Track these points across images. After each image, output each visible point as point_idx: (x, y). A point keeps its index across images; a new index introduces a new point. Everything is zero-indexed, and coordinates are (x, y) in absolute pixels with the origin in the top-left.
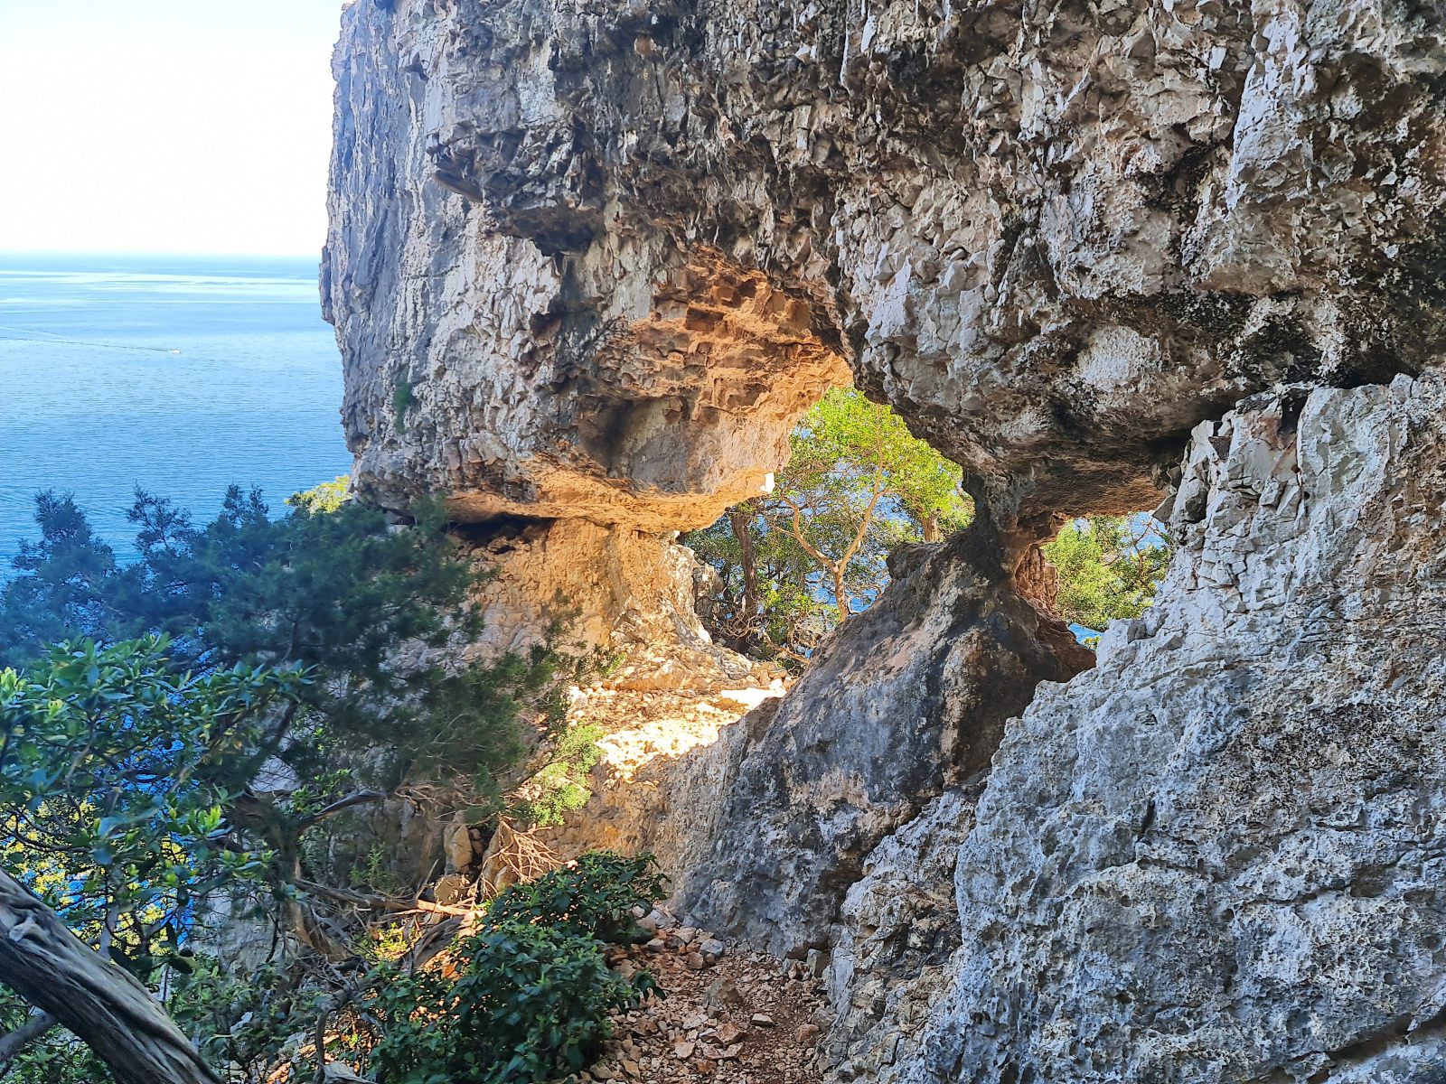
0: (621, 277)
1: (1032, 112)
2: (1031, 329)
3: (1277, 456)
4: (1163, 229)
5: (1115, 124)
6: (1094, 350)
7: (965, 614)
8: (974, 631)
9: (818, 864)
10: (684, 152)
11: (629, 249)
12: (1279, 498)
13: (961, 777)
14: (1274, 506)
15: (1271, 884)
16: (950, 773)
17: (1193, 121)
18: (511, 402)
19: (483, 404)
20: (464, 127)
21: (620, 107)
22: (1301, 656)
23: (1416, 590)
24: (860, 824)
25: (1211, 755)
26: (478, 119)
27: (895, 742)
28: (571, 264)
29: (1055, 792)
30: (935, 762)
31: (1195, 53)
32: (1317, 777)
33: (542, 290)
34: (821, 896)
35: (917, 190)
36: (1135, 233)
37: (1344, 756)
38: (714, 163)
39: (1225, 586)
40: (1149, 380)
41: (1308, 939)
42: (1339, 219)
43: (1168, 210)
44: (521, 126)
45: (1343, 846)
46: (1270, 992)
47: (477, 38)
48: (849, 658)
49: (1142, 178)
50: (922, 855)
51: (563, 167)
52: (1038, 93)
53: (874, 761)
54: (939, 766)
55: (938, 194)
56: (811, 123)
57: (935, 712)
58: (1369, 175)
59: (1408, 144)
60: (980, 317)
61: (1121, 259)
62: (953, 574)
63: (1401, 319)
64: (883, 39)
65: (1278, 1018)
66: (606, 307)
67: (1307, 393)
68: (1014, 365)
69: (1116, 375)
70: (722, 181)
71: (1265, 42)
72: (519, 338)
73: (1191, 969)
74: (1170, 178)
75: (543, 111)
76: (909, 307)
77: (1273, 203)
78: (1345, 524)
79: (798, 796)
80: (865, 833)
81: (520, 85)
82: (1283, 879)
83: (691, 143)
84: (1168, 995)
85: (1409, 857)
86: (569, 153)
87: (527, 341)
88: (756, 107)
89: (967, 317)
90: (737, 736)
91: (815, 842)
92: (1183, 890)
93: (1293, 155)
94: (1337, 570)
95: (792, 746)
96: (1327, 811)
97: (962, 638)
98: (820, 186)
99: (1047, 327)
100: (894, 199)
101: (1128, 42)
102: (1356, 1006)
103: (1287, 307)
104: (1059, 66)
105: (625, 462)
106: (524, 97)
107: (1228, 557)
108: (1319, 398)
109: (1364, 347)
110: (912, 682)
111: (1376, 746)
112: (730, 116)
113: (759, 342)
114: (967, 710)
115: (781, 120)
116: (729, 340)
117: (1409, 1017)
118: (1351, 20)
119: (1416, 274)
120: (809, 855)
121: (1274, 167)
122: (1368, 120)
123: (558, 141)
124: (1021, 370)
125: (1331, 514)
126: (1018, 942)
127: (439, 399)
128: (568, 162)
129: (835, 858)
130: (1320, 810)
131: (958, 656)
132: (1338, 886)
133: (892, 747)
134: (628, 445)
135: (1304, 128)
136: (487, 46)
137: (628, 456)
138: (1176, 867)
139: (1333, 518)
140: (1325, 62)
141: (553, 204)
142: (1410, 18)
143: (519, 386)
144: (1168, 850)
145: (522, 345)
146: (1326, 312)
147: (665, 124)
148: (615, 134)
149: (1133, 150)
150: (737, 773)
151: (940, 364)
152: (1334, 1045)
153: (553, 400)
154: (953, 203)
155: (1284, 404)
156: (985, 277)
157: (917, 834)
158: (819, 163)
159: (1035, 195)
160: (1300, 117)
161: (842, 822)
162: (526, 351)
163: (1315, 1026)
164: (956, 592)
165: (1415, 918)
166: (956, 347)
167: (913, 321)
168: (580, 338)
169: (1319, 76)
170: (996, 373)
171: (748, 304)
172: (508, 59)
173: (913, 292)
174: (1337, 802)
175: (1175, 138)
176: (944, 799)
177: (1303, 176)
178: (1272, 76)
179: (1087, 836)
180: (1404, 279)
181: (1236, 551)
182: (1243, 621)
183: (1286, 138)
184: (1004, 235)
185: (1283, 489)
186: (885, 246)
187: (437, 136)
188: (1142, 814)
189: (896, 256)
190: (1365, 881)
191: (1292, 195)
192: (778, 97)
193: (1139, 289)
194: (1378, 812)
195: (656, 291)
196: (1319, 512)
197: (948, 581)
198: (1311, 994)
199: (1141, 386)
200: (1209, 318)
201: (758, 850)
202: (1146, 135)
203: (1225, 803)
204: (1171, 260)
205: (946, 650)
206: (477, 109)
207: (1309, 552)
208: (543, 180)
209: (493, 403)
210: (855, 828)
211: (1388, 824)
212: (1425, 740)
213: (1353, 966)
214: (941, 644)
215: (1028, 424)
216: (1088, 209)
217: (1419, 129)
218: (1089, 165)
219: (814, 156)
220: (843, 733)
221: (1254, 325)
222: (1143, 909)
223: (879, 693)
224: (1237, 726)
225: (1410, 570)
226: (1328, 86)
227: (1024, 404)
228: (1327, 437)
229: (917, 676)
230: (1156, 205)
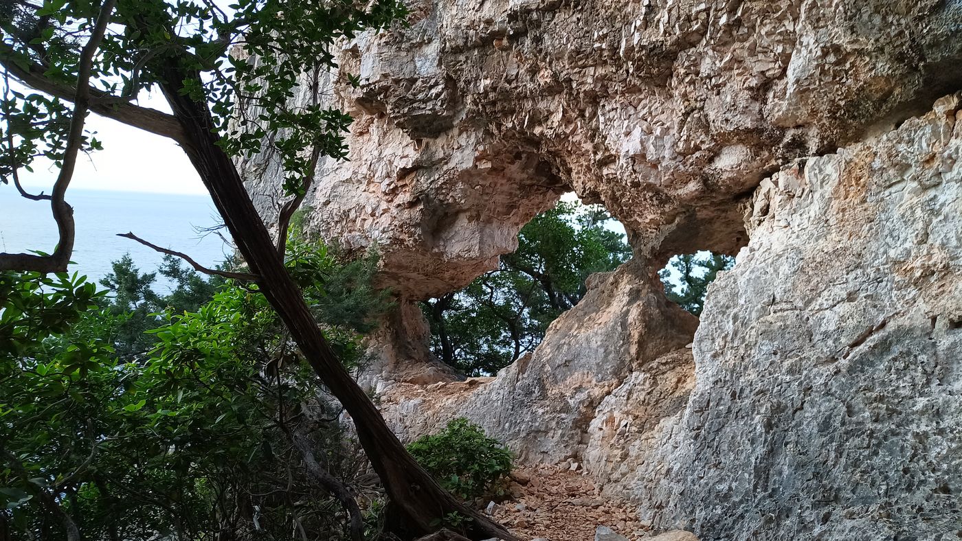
0: (458, 148)
1: (705, 67)
2: (697, 148)
3: (799, 181)
4: (756, 106)
5: (740, 71)
6: (722, 156)
7: (634, 295)
8: (640, 302)
9: (569, 419)
10: (516, 88)
11: (464, 135)
12: (802, 193)
13: (640, 365)
14: (800, 197)
15: (821, 305)
16: (636, 363)
17: (768, 70)
18: (377, 215)
19: (356, 217)
20: (385, 76)
21: (481, 68)
22: (817, 241)
23: (854, 209)
24: (591, 394)
25: (795, 272)
26: (393, 72)
27: (607, 353)
28: (427, 144)
29: (732, 304)
30: (628, 359)
31: (771, 48)
32: (830, 272)
33: (407, 156)
34: (573, 432)
35: (641, 100)
36: (747, 107)
37: (838, 263)
38: (531, 92)
39: (786, 227)
40: (745, 164)
41: (837, 316)
42: (826, 95)
43: (757, 100)
44: (416, 76)
45: (842, 289)
46: (826, 335)
47: (396, 38)
48: (573, 325)
49: (750, 89)
50: (628, 399)
51: (438, 95)
52: (708, 60)
53: (598, 364)
54: (630, 361)
55: (650, 101)
56: (595, 73)
57: (627, 339)
58: (838, 79)
59: (850, 69)
60: (673, 146)
61: (742, 116)
62: (625, 280)
63: (840, 129)
64: (645, 40)
65: (830, 342)
66: (446, 163)
67: (806, 160)
68: (688, 163)
69: (732, 163)
70: (533, 100)
71: (801, 43)
72: (387, 181)
73: (798, 338)
74: (758, 89)
75: (429, 70)
76: (642, 142)
77: (805, 91)
78: (827, 197)
79: (553, 392)
80: (595, 397)
81: (416, 59)
82: (825, 303)
83: (520, 84)
84: (791, 348)
85: (864, 286)
86: (443, 89)
87: (392, 182)
88: (567, 67)
89: (668, 146)
90: (511, 373)
91: (566, 409)
92: (791, 317)
93: (812, 75)
94: (826, 212)
95: (548, 368)
96: (835, 281)
97: (635, 305)
98: (594, 99)
99: (704, 147)
100: (630, 103)
101: (747, 44)
102: (856, 328)
103: (800, 131)
104: (718, 51)
105: (442, 243)
106: (419, 64)
107: (786, 217)
108: (811, 161)
109: (825, 143)
110: (613, 326)
111: (848, 258)
112: (554, 69)
113: (517, 184)
114: (641, 335)
115: (580, 72)
116: (504, 181)
117: (873, 326)
118: (833, 35)
119: (849, 111)
120: (563, 415)
121: (806, 79)
122: (837, 63)
123: (436, 84)
124: (691, 165)
125: (822, 195)
126: (729, 352)
127: (325, 217)
128: (441, 93)
129: (580, 412)
130: (832, 281)
131: (634, 313)
132: (843, 300)
133: (606, 357)
134: (444, 236)
135: (817, 66)
136: (401, 42)
137: (444, 240)
138: (787, 310)
139: (822, 196)
140: (825, 47)
141: (430, 112)
142: (852, 34)
143: (384, 205)
144: (784, 306)
145: (389, 185)
146: (813, 131)
147: (507, 76)
148: (476, 80)
149: (747, 79)
150: (515, 389)
151: (655, 166)
152: (851, 342)
153: (407, 211)
154: (657, 105)
155: (799, 165)
156: (674, 131)
157: (625, 389)
158: (597, 90)
159: (702, 97)
160: (816, 63)
161: (582, 396)
162: (391, 187)
163: (843, 340)
164: (628, 287)
165: (869, 302)
166: (664, 157)
167: (644, 148)
168: (427, 180)
169: (822, 51)
170: (681, 166)
171: (518, 164)
172: (411, 48)
173: (643, 137)
174: (837, 278)
175: (762, 76)
176: (634, 374)
177: (815, 81)
178: (804, 52)
179: (751, 312)
180: (845, 113)
181: (788, 214)
182: (794, 236)
183: (809, 70)
184: (683, 114)
185: (803, 190)
186: (626, 122)
187: (368, 80)
188: (772, 298)
189: (632, 125)
190: (851, 297)
191: (812, 87)
192: (580, 63)
193: (749, 126)
194: (852, 276)
195: (477, 154)
196: (817, 195)
197: (623, 283)
198: (840, 330)
199: (742, 167)
200: (772, 137)
201: (534, 420)
202: (751, 74)
203: (801, 286)
204: (759, 117)
205: (628, 311)
206: (393, 68)
207: (815, 209)
208: (425, 101)
209: (362, 217)
210: (589, 396)
211: (856, 278)
212: (863, 252)
213: (853, 319)
214: (625, 309)
215: (693, 186)
216: (728, 99)
217: (853, 65)
218: (728, 85)
219: (595, 87)
220: (579, 355)
221: (788, 138)
222: (779, 324)
223: (596, 334)
224: (801, 263)
225: (852, 204)
226: (825, 54)
227: (690, 180)
228: (817, 171)
229: (616, 323)
230: (754, 99)
